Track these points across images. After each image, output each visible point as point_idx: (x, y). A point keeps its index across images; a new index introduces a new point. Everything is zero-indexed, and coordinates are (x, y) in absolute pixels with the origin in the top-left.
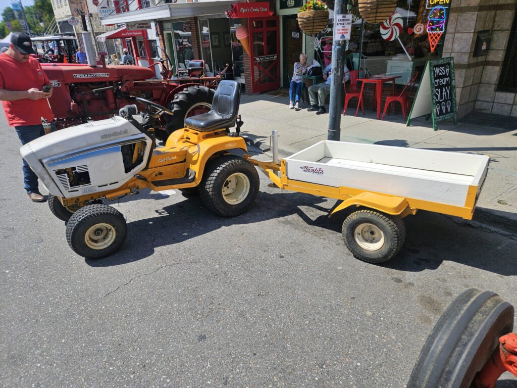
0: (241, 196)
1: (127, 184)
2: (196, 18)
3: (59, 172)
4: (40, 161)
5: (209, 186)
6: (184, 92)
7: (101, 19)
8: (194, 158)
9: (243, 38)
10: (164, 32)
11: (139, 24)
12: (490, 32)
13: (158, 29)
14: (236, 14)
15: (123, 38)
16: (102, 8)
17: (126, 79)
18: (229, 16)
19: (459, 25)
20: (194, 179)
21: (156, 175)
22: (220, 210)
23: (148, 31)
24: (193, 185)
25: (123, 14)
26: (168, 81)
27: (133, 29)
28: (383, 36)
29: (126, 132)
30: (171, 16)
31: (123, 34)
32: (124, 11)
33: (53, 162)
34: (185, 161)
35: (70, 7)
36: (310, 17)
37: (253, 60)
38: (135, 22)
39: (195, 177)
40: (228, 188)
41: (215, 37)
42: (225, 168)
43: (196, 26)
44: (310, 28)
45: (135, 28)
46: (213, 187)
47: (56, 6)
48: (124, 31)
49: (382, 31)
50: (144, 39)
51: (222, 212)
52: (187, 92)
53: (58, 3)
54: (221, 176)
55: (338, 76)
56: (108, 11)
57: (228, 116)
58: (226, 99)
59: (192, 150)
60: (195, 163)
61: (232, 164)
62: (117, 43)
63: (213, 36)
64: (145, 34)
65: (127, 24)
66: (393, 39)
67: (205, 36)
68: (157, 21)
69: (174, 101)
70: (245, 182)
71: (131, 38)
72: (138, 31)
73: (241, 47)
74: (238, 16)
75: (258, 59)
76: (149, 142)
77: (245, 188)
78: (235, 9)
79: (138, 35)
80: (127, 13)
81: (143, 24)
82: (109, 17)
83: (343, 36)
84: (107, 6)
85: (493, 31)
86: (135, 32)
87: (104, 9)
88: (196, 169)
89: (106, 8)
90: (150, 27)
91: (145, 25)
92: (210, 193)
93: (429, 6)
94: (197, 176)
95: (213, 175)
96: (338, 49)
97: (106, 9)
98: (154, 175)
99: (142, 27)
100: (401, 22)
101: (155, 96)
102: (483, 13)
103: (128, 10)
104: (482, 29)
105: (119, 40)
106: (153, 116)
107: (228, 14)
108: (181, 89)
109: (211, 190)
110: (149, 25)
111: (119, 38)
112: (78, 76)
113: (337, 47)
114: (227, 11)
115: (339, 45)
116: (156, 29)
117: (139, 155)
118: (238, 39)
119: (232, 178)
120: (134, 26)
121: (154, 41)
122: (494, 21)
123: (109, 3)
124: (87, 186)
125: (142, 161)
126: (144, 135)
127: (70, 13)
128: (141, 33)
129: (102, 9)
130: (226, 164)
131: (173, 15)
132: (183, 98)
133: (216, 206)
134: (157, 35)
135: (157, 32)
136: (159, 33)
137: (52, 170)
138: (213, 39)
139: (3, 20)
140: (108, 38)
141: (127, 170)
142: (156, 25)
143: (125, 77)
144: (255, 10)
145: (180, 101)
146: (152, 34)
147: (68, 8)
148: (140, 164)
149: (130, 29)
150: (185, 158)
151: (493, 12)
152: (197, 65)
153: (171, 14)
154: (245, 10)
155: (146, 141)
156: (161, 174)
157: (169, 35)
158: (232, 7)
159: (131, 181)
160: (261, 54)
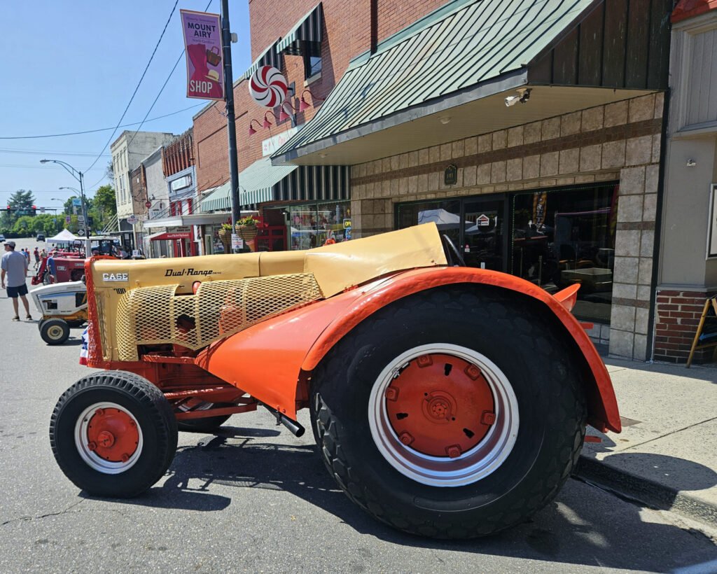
1: (75, 314)
3: (44, 301)
4: (37, 296)
10: (206, 235)
13: (200, 232)
16: (154, 210)
27: (172, 232)
29: (80, 287)
32: (176, 215)
33: (43, 296)
35: (133, 205)
45: (175, 231)
47: (120, 202)
50: (191, 240)
53: (122, 200)
64: (192, 236)
68: (199, 225)
71: (181, 240)
83: (238, 247)
84: (159, 208)
89: (158, 210)
91: (186, 228)
93: (346, 227)
97: (158, 212)
99: (182, 230)
105: (170, 241)
110: (189, 229)
112: (78, 265)
120: (174, 229)
121: (197, 243)
123: (162, 206)
124: (56, 310)
127: (132, 211)
128: (188, 235)
129: (153, 212)
134: (199, 238)
135: (199, 235)
136: (201, 236)
137: (41, 300)
139: (64, 211)
141: (77, 306)
142: (198, 228)
147: (131, 205)
149: (170, 232)
157: (209, 237)
159: (79, 312)
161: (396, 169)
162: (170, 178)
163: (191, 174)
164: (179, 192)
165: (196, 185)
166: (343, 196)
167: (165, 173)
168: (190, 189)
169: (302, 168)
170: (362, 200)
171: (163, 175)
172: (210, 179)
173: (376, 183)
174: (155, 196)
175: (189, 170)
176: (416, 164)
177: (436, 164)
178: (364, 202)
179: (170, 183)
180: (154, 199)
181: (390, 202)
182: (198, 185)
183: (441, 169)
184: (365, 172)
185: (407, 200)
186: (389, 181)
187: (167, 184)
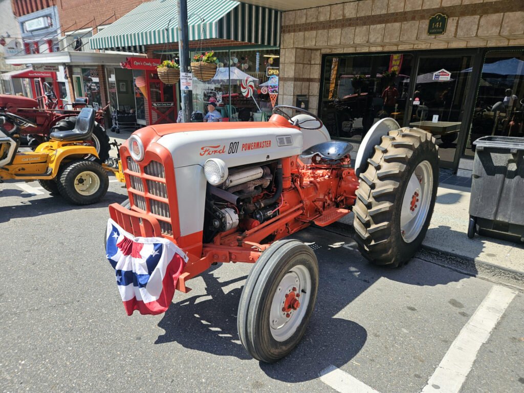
0: (93, 190)
2: (103, 66)
5: (63, 179)
6: (65, 120)
7: (5, 58)
8: (52, 159)
9: (141, 86)
10: (73, 76)
11: (46, 66)
12: (307, 96)
13: (67, 72)
14: (130, 66)
15: (32, 78)
16: (9, 48)
17: (10, 105)
18: (124, 66)
19: (285, 90)
20: (51, 174)
21: (19, 170)
22: (73, 198)
23: (58, 73)
24: (50, 178)
25: (33, 55)
26: (52, 111)
27: (40, 70)
28: (243, 94)
30: (71, 62)
31: (30, 74)
32: (34, 53)
34: (46, 162)
36: (165, 72)
37: (150, 105)
38: (42, 64)
39: (51, 172)
40: (83, 184)
41: (123, 84)
42: (77, 166)
43: (104, 72)
44: (166, 80)
45: (42, 70)
46: (66, 179)
48: (31, 72)
49: (243, 90)
50: (53, 80)
51: (74, 200)
52: (67, 120)
54: (73, 172)
55: (187, 115)
56: (15, 51)
57: (85, 132)
58: (85, 120)
59: (51, 153)
60: (52, 162)
61: (83, 164)
62: (25, 82)
63: (121, 84)
64: (54, 76)
65: (34, 65)
66: (249, 96)
67: (111, 84)
68: (66, 66)
69: (55, 126)
70: (96, 179)
71: (40, 79)
72: (46, 73)
73: (141, 94)
74: (131, 67)
75: (155, 105)
76: (14, 144)
77: (96, 184)
78: (129, 61)
79: (46, 76)
80: (37, 55)
81: (50, 67)
82: (14, 57)
83: (187, 87)
84: (15, 47)
85: (309, 95)
86: (43, 73)
87: (12, 50)
88: (53, 166)
89: (13, 48)
90: (58, 70)
91: (53, 67)
92: (64, 184)
93: (268, 75)
94: (53, 172)
95: (66, 171)
96: (185, 96)
98: (17, 170)
99: (49, 69)
100: (252, 84)
101: (38, 122)
102: (299, 83)
103: (38, 52)
104: (299, 94)
105: (27, 80)
106: (20, 127)
107: (123, 65)
108: (63, 118)
109: (64, 181)
110: (56, 68)
111: (27, 78)
113: (184, 95)
114: (122, 63)
115: (185, 93)
116: (65, 72)
117: (4, 153)
118: (138, 86)
119: (83, 174)
120: (41, 67)
121: (63, 84)
122: (309, 90)
123: (18, 45)
125: (6, 157)
126: (9, 138)
128: (50, 75)
129: (8, 50)
130: (78, 163)
131: (73, 61)
132: (64, 125)
133: (69, 194)
134: (66, 77)
135: (66, 75)
136: (68, 76)
138: (121, 86)
140: (14, 77)
142: (65, 68)
143: (9, 104)
144: (148, 64)
145: (61, 126)
146: (61, 76)
148: (4, 159)
149: (36, 70)
150: (46, 160)
151: (307, 83)
152: (82, 101)
153: (71, 60)
154: (138, 64)
155: (10, 143)
156: (23, 169)
157: (78, 78)
158: (127, 59)
160: (158, 100)
161: (353, 16)
162: (22, 18)
163: (50, 14)
164: (35, 33)
165: (58, 26)
166: (275, 44)
167: (15, 14)
168: (51, 30)
169: (243, 5)
170: (297, 48)
171: (12, 15)
172: (77, 21)
173: (320, 32)
174: (10, 34)
175: (47, 11)
176: (384, 12)
177: (415, 12)
178: (298, 50)
179: (22, 24)
180: (9, 36)
181: (318, 53)
182: (62, 26)
183: (423, 17)
184: (304, 19)
185: (342, 52)
186: (340, 29)
187: (18, 25)
